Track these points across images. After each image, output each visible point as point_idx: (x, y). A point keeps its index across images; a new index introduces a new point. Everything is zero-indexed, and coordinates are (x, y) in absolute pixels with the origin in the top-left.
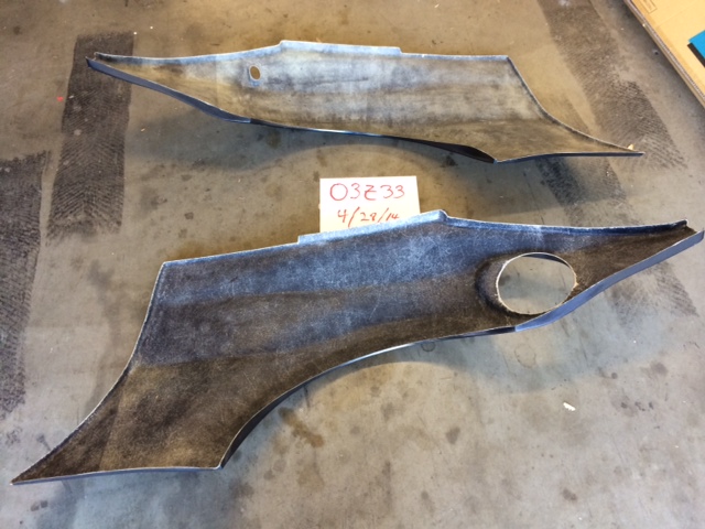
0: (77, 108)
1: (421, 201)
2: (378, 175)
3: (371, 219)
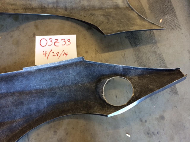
1: (77, 46)
2: (60, 35)
3: (56, 55)
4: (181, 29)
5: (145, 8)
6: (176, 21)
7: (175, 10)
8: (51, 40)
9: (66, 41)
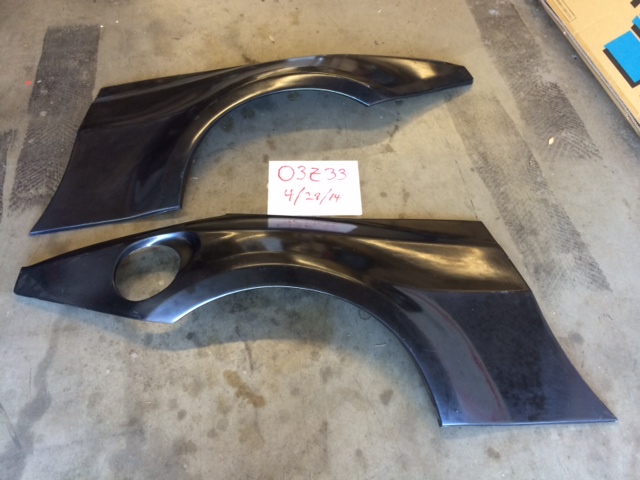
0: (44, 92)
1: (362, 183)
2: (323, 159)
3: (315, 198)
4: (601, 158)
5: (512, 117)
6: (587, 143)
7: (581, 122)
8: (302, 169)
9: (336, 172)
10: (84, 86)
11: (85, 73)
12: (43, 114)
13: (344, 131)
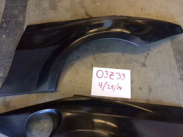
0: (5, 25)
3: (111, 88)
8: (107, 72)
9: (121, 75)
10: (20, 24)
11: (21, 17)
12: (4, 36)
13: (125, 54)
